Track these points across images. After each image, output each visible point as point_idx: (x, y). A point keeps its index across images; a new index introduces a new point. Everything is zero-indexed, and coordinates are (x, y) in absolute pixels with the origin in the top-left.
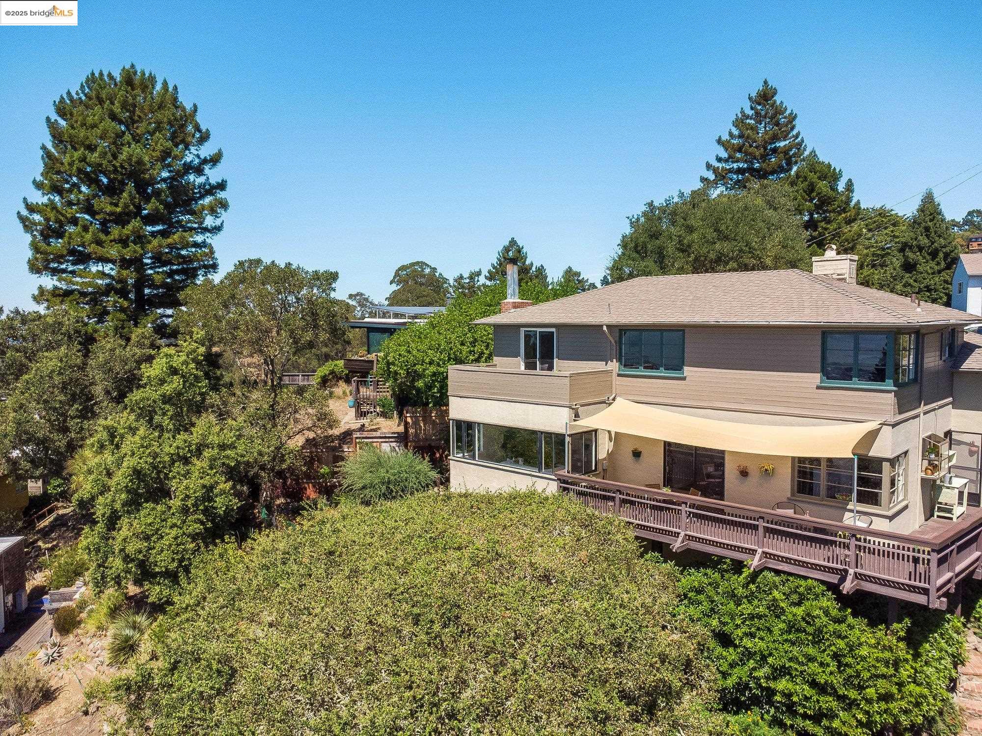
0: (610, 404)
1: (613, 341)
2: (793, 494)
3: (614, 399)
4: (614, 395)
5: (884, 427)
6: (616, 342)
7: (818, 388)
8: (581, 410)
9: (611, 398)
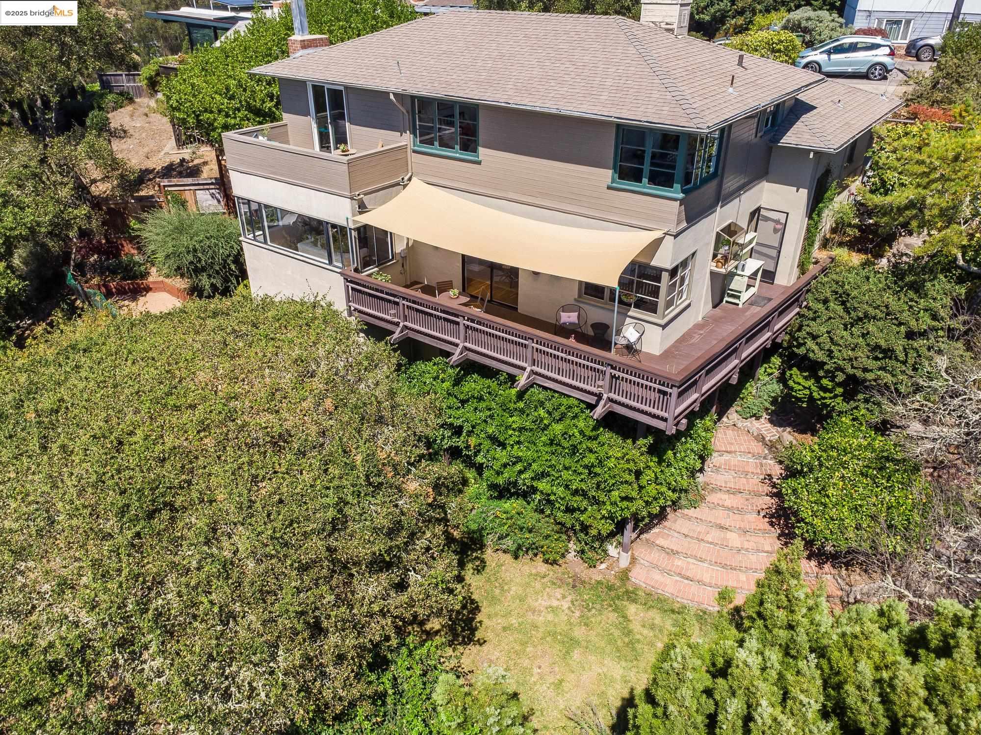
0: (405, 186)
1: (405, 111)
2: (580, 296)
3: (410, 179)
4: (410, 174)
5: (667, 236)
6: (408, 112)
7: (609, 188)
8: (366, 199)
9: (406, 178)
